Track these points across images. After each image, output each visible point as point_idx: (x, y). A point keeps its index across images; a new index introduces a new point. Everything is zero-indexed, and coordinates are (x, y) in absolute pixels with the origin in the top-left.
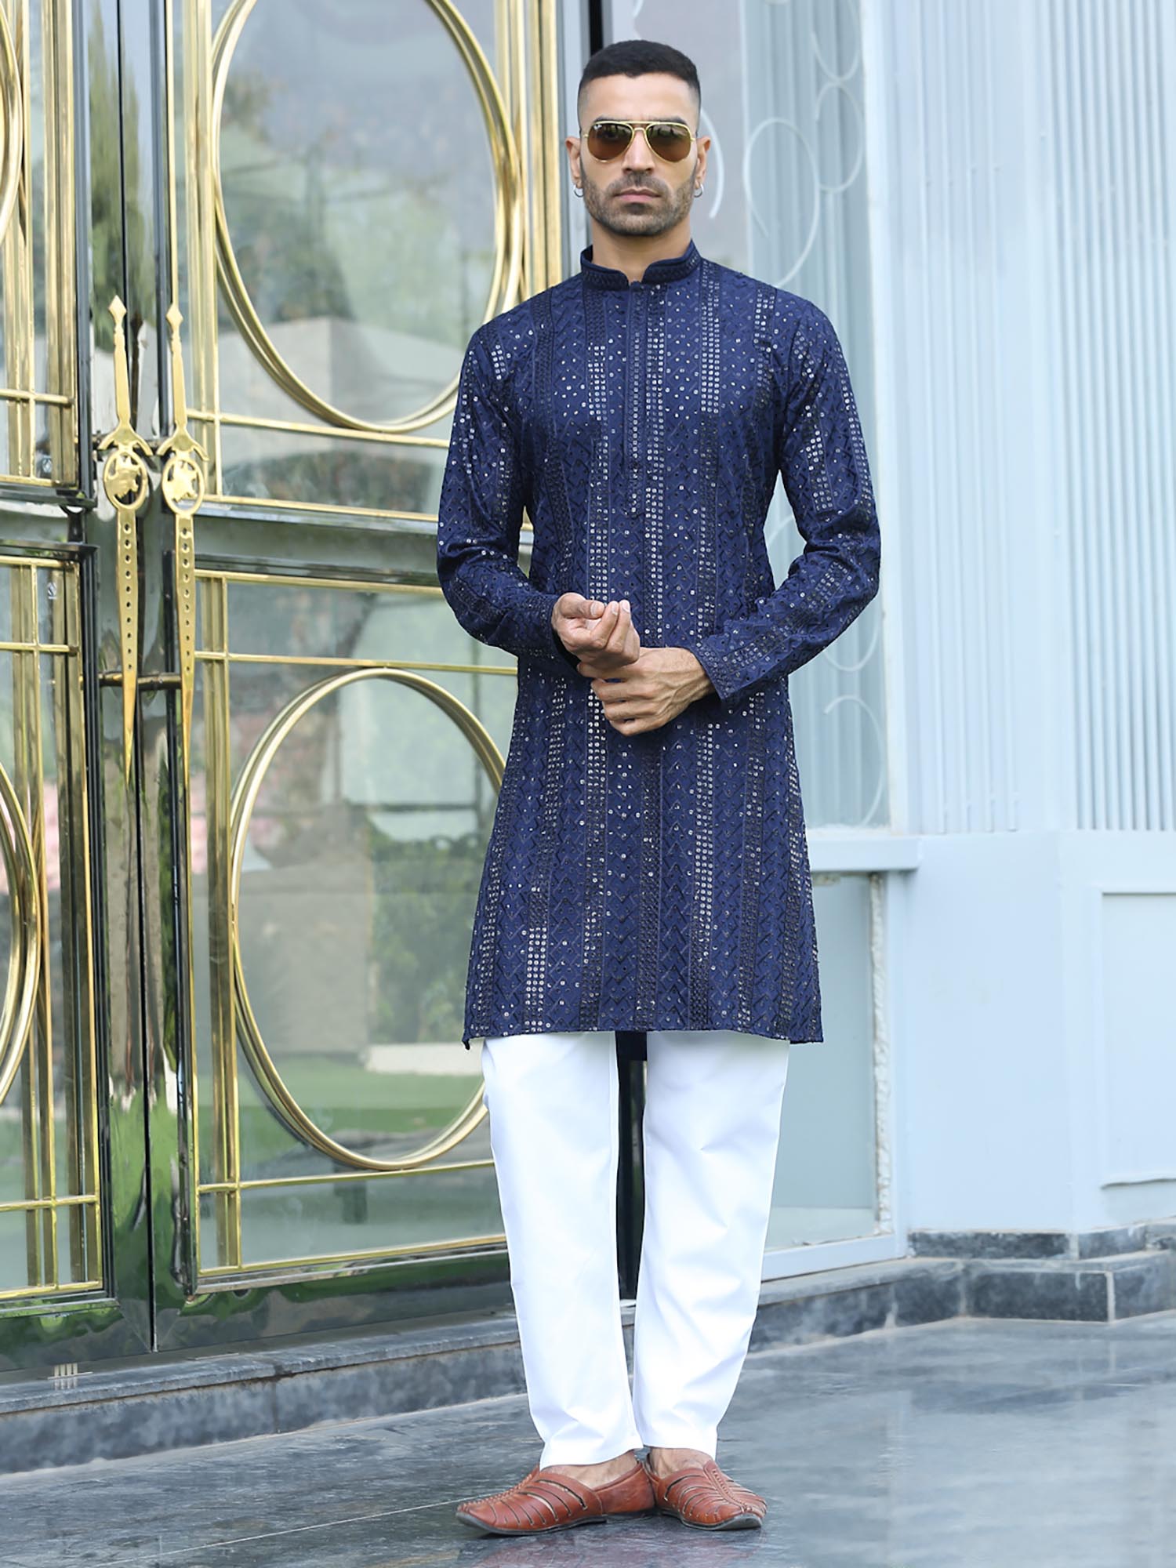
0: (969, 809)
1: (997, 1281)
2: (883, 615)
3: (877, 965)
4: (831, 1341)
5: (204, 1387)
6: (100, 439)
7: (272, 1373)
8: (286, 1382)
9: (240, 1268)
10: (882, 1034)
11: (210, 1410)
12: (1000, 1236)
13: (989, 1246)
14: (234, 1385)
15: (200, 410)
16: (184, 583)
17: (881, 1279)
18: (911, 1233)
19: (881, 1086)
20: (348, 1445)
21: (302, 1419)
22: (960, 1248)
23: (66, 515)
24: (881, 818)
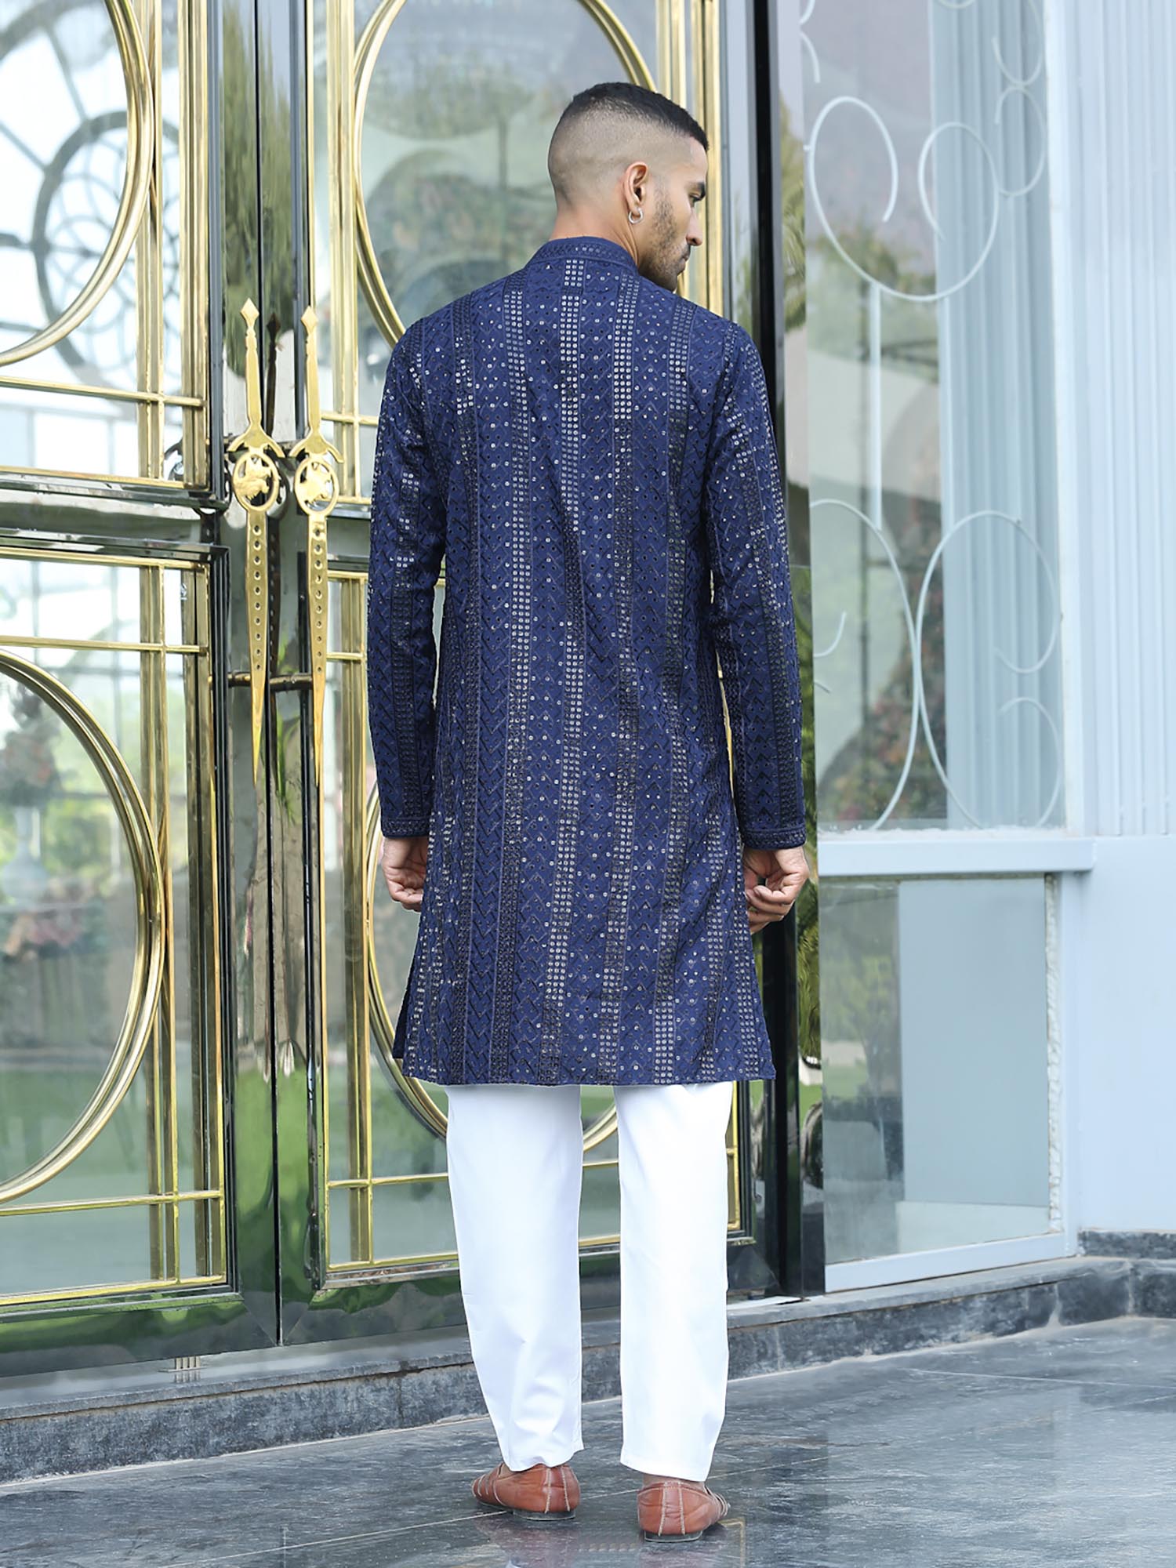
0: (1144, 810)
1: (1163, 1280)
2: (1062, 616)
3: (1050, 966)
4: (989, 1340)
5: (325, 1382)
6: (231, 441)
7: (397, 1369)
8: (413, 1378)
9: (372, 1263)
10: (1054, 1034)
11: (332, 1405)
12: (1168, 1237)
13: (1157, 1246)
14: (357, 1381)
15: (340, 413)
16: (316, 584)
17: (1043, 1279)
18: (1081, 1232)
19: (1053, 1086)
20: (465, 1442)
21: (428, 1414)
22: (1129, 1248)
23: (198, 517)
24: (1057, 820)
